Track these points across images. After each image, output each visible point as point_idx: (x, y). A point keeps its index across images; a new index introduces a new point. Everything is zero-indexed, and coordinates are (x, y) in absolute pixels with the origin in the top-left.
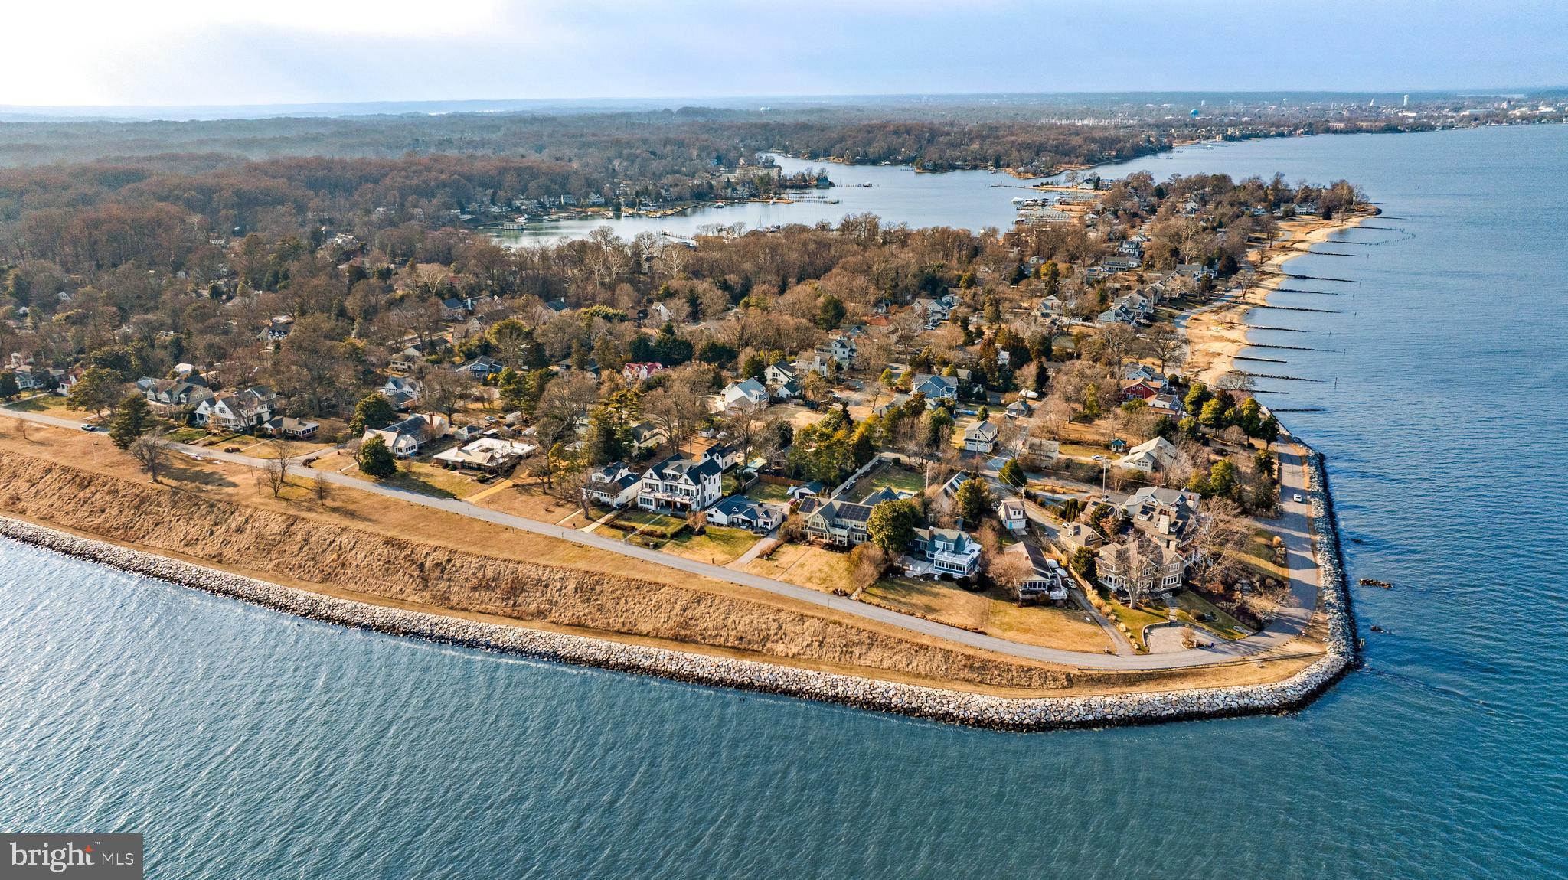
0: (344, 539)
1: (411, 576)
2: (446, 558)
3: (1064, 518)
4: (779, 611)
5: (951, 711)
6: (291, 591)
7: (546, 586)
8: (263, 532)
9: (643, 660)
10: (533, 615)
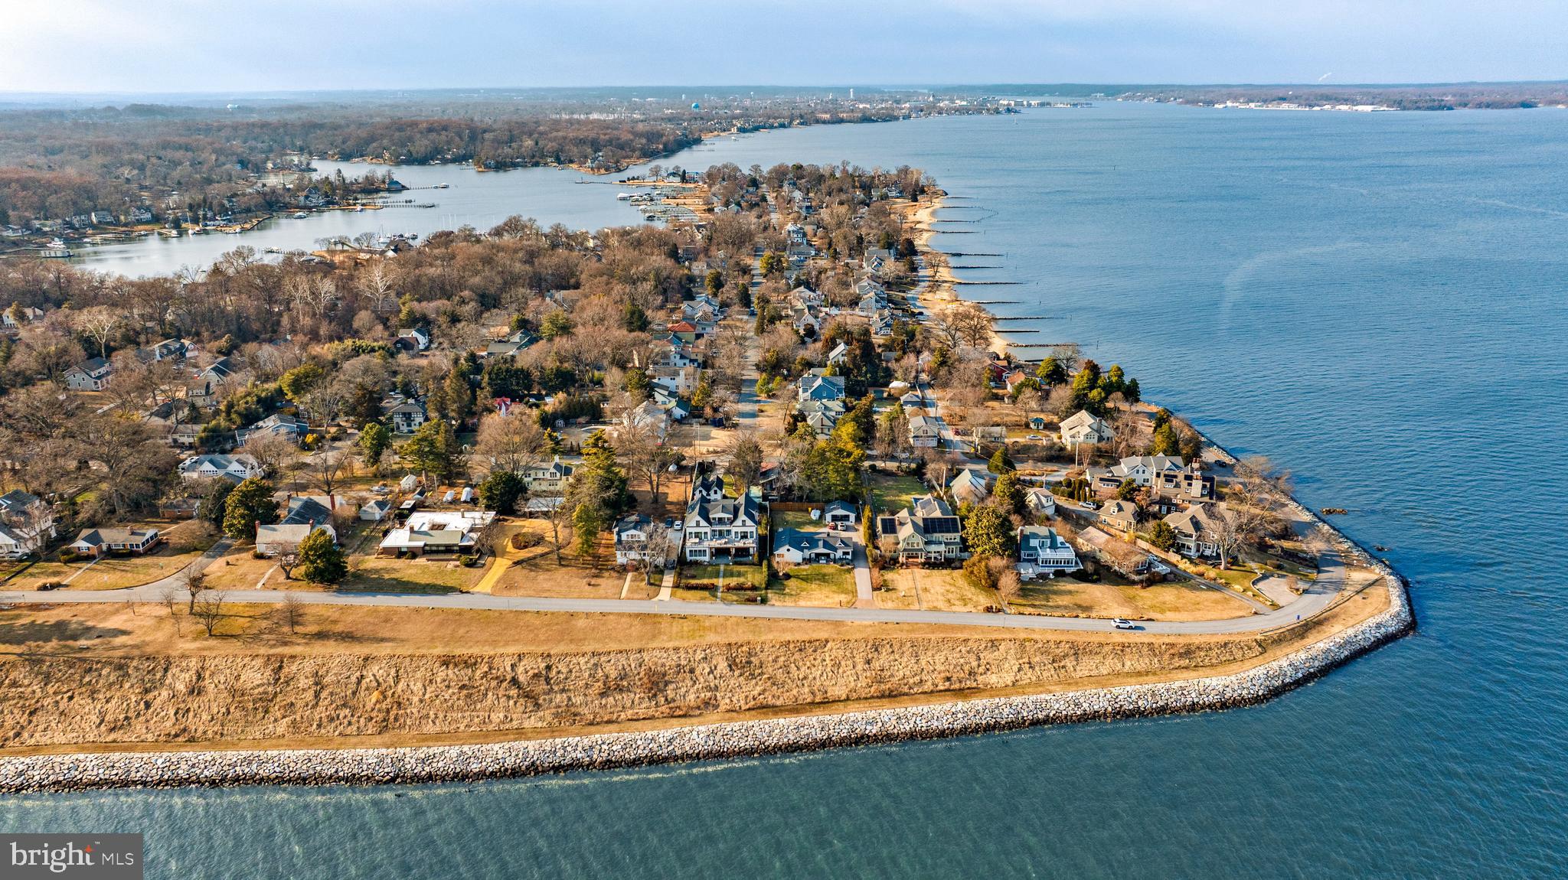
0: (375, 670)
1: (509, 697)
2: (543, 665)
3: (1073, 498)
4: (966, 641)
5: (1196, 700)
6: (347, 754)
7: (692, 671)
8: (238, 685)
9: (869, 727)
10: (699, 708)
